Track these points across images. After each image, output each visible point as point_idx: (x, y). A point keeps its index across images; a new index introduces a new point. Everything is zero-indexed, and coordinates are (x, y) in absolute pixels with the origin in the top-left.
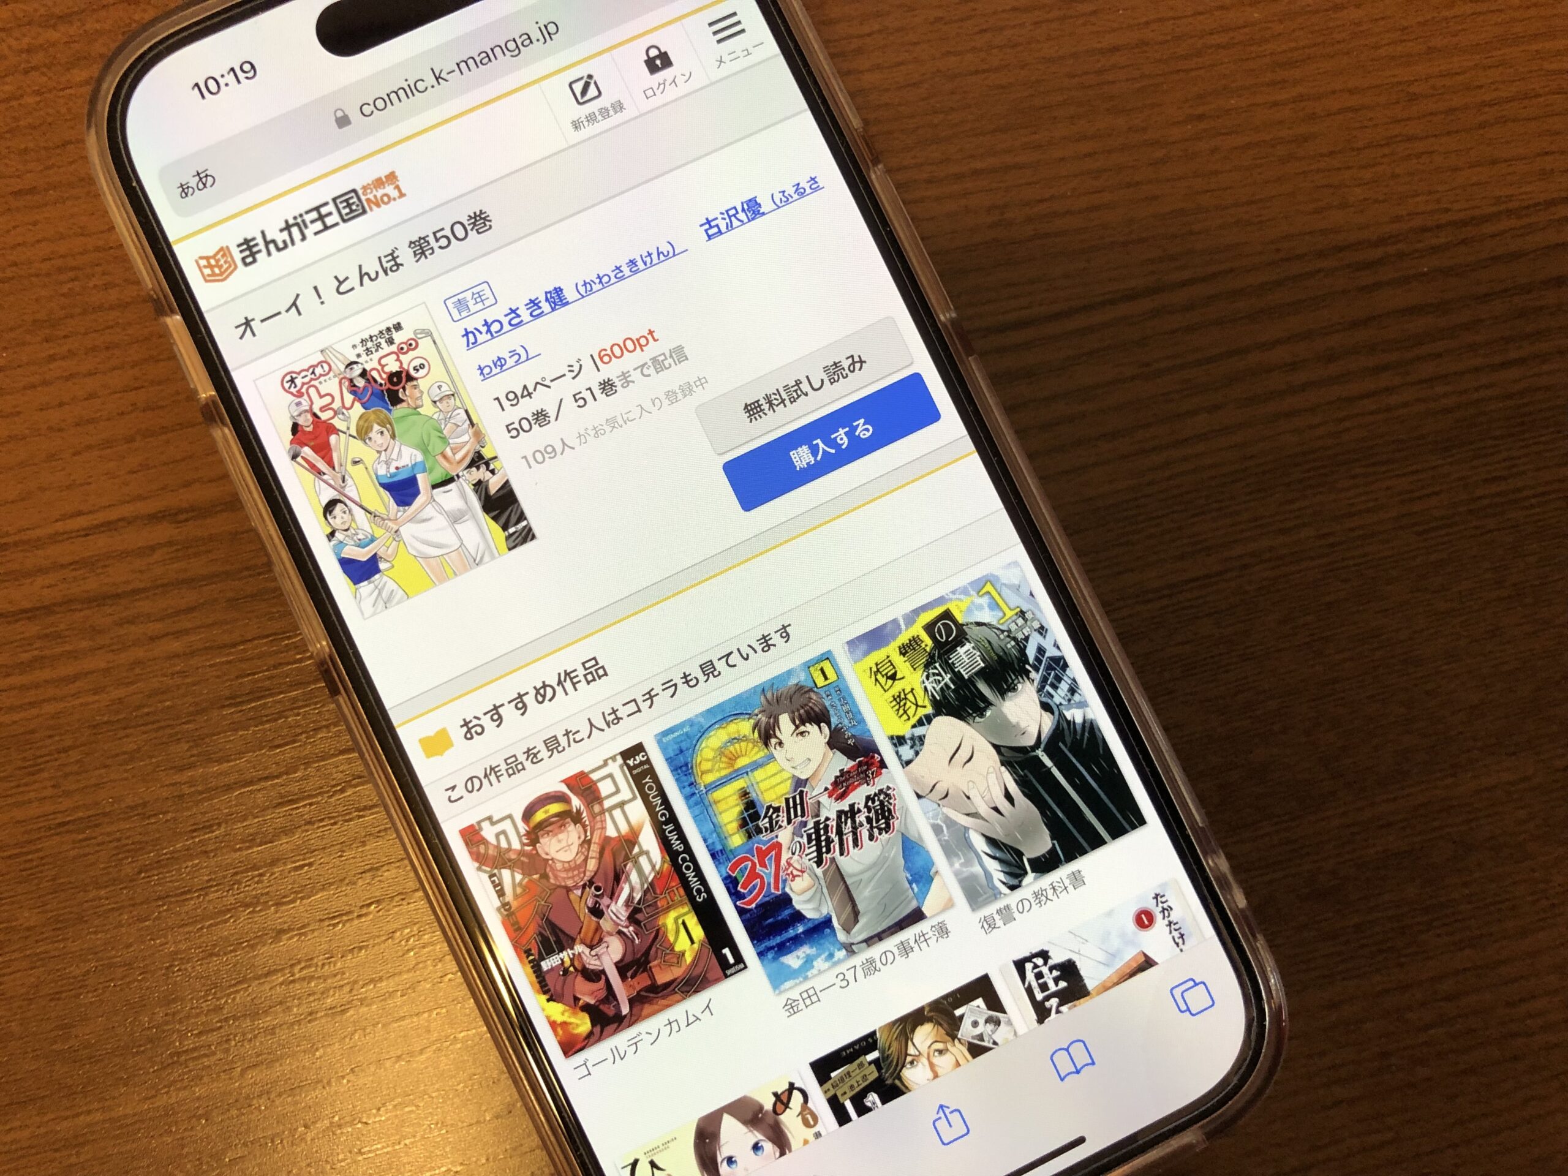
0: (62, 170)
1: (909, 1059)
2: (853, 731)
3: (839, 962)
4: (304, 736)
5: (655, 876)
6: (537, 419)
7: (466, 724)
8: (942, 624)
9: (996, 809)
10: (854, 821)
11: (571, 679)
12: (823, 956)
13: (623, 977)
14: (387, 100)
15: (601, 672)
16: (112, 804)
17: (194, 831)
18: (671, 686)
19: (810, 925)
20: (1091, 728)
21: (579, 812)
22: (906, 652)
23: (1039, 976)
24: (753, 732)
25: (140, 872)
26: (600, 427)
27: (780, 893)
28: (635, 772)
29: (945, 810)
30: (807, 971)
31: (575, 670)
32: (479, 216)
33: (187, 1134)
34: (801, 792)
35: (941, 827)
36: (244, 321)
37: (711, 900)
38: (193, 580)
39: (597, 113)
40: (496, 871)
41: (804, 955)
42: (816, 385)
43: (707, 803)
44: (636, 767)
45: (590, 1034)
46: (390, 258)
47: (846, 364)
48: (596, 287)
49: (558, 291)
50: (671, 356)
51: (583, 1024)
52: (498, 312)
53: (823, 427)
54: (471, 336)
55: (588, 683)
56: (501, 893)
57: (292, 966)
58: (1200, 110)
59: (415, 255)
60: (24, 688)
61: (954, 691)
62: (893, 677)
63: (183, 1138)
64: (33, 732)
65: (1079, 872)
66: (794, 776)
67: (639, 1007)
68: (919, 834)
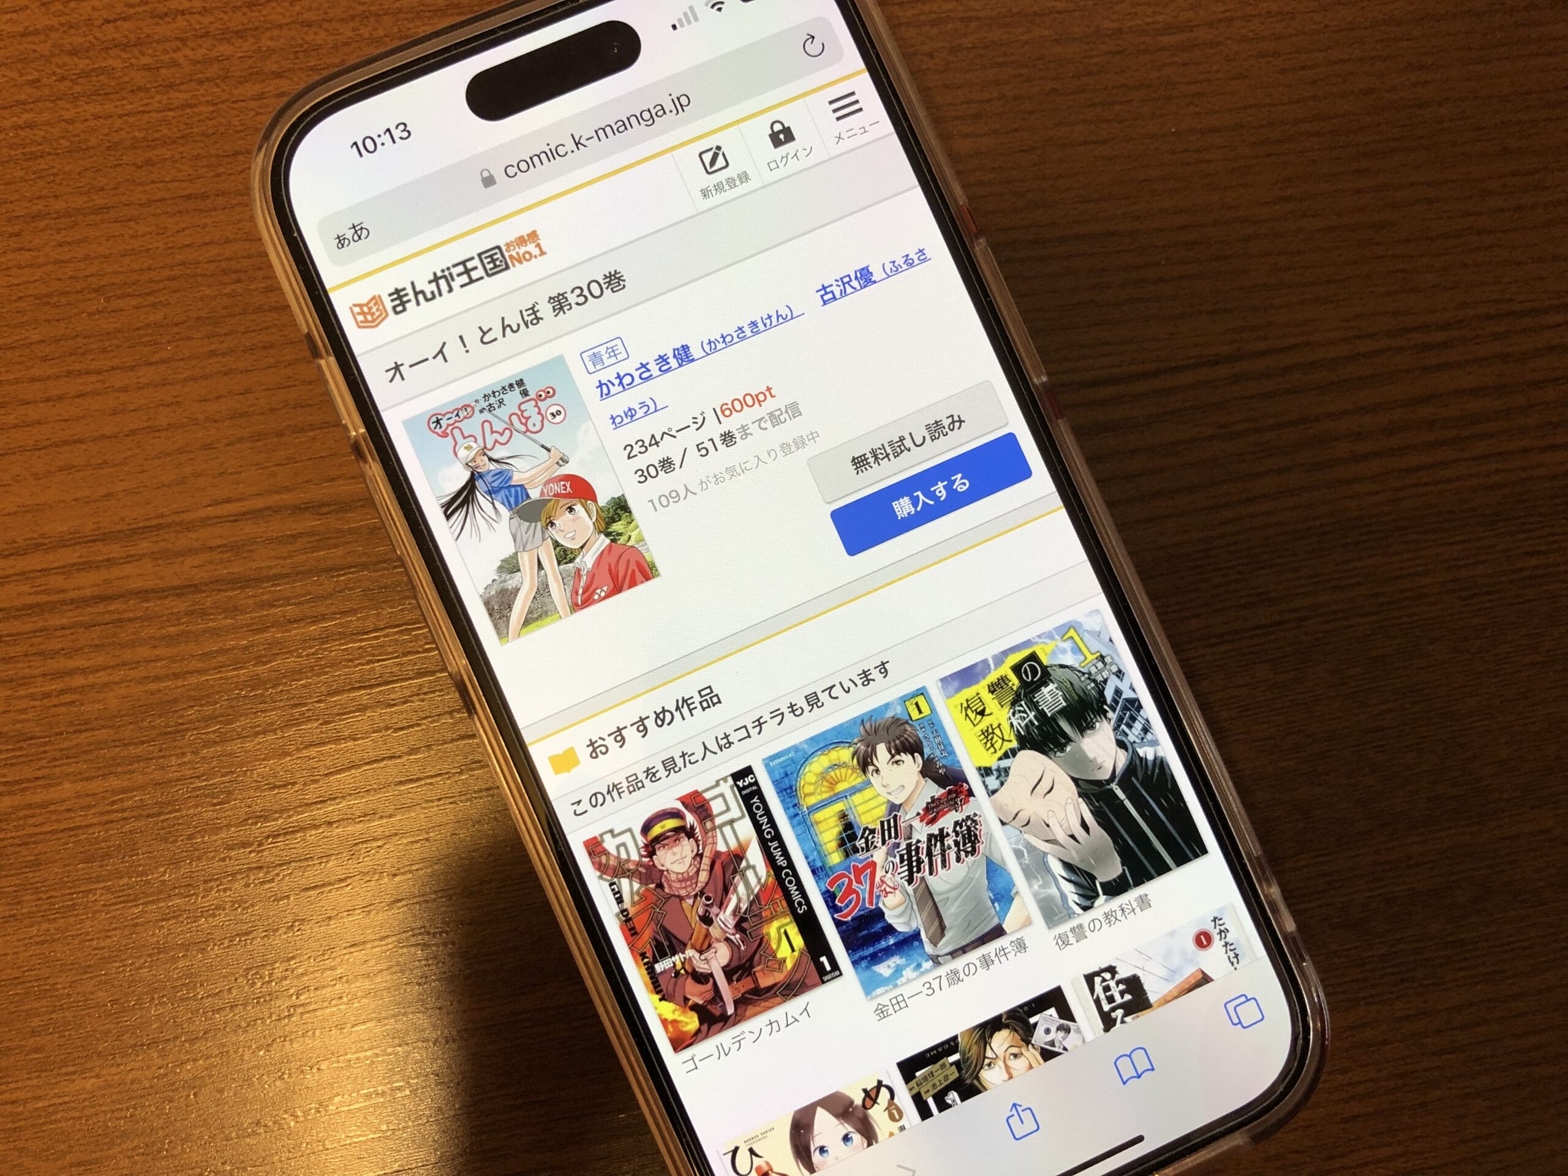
1: (987, 1061)
2: (944, 762)
3: (927, 971)
5: (760, 889)
6: (663, 466)
7: (592, 744)
8: (1029, 665)
9: (1072, 837)
11: (688, 705)
12: (912, 966)
13: (729, 980)
14: (530, 163)
15: (715, 700)
18: (778, 714)
19: (901, 937)
20: (1161, 765)
21: (692, 827)
22: (995, 690)
23: (1107, 989)
24: (853, 759)
26: (720, 475)
27: (874, 907)
28: (744, 792)
29: (1026, 836)
30: (897, 979)
31: (692, 697)
32: (614, 275)
34: (896, 816)
35: (1023, 851)
36: (394, 365)
37: (810, 912)
39: (724, 183)
40: (615, 880)
41: (894, 965)
42: (919, 442)
43: (809, 823)
44: (745, 788)
45: (698, 1031)
46: (531, 311)
47: (946, 422)
49: (685, 348)
50: (786, 412)
52: (629, 366)
53: (923, 481)
54: (604, 387)
55: (704, 709)
56: (620, 900)
59: (554, 310)
61: (1037, 727)
62: (982, 713)
65: (1146, 895)
66: (889, 801)
67: (743, 1008)
68: (1002, 858)
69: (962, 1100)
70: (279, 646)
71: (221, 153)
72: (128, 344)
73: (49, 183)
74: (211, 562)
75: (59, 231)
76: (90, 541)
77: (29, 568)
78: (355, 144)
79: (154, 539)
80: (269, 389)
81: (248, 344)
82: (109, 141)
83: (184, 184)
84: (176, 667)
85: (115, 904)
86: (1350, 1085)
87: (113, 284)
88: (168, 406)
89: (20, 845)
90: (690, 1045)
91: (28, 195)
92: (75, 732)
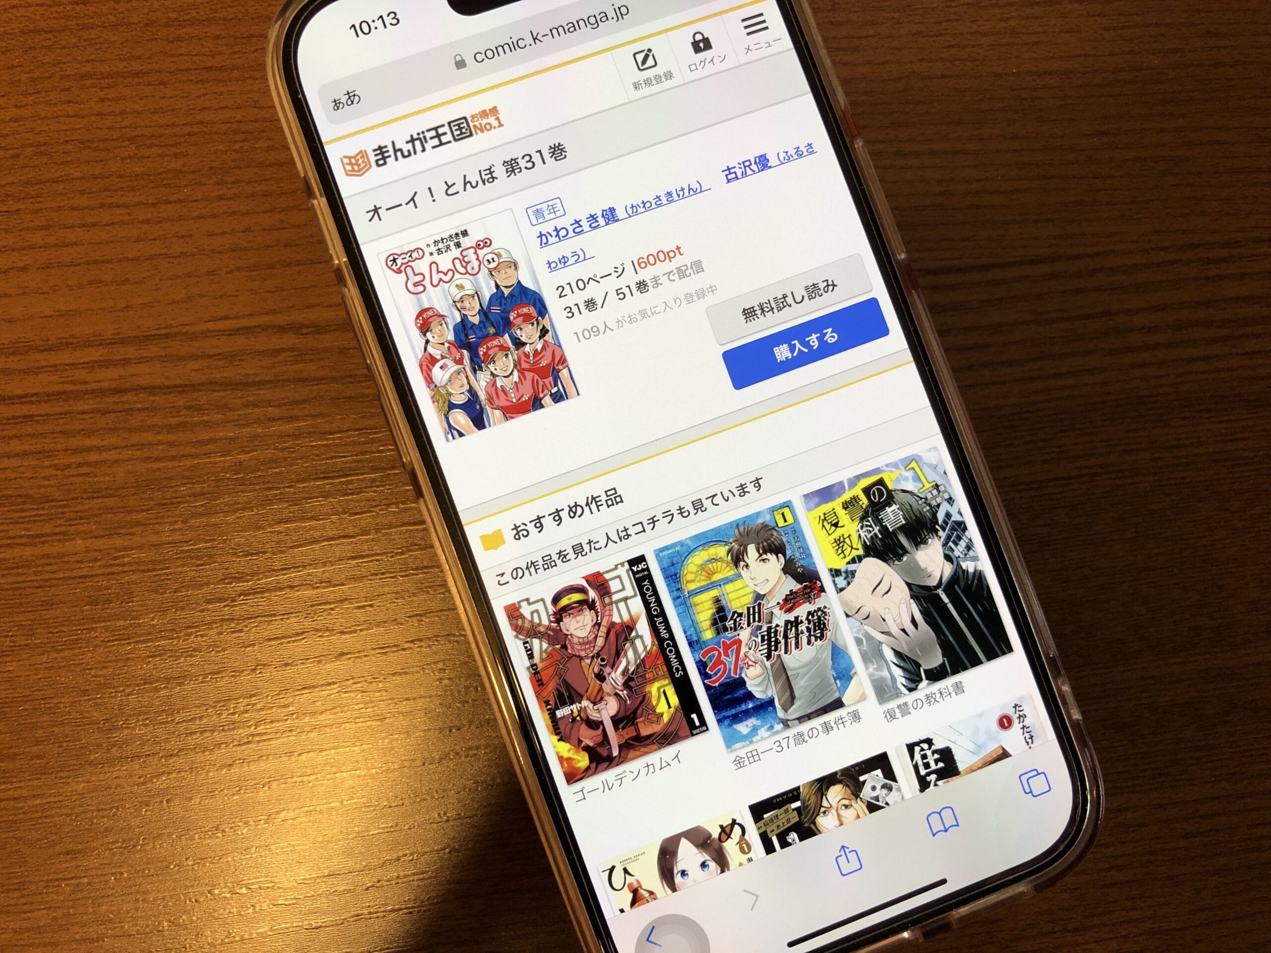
1: (823, 809)
2: (802, 562)
3: (778, 732)
5: (646, 655)
6: (588, 306)
7: (516, 528)
9: (904, 630)
10: (797, 629)
11: (596, 502)
12: (766, 727)
13: (616, 728)
14: (495, 52)
15: (618, 499)
18: (669, 515)
19: (758, 703)
20: (979, 577)
21: (593, 601)
22: (848, 507)
23: (924, 757)
24: (728, 555)
26: (634, 316)
28: (637, 576)
29: (866, 627)
30: (753, 736)
31: (600, 496)
32: (558, 147)
34: (760, 604)
35: (862, 640)
36: (373, 208)
37: (686, 676)
39: (653, 79)
40: (528, 639)
41: (751, 725)
42: (798, 299)
43: (688, 605)
44: (638, 572)
45: (588, 768)
46: (488, 172)
47: (822, 285)
48: (640, 210)
49: (612, 210)
50: (692, 268)
51: (583, 761)
52: (566, 222)
53: (800, 332)
54: (544, 237)
55: (609, 506)
56: (531, 656)
59: (507, 172)
61: (880, 539)
62: (836, 525)
65: (961, 683)
66: (755, 591)
67: (626, 752)
68: (845, 644)
69: (801, 839)
70: (260, 439)
71: (238, 35)
72: (152, 185)
73: (96, 50)
74: (208, 367)
75: (101, 89)
76: (108, 344)
77: (58, 362)
78: (353, 26)
79: (163, 345)
80: (265, 230)
81: (249, 192)
82: (148, 19)
83: (205, 59)
84: (173, 452)
85: (113, 641)
86: (1111, 857)
87: (143, 135)
88: (182, 237)
89: (37, 588)
90: (581, 779)
91: (79, 58)
92: (88, 498)
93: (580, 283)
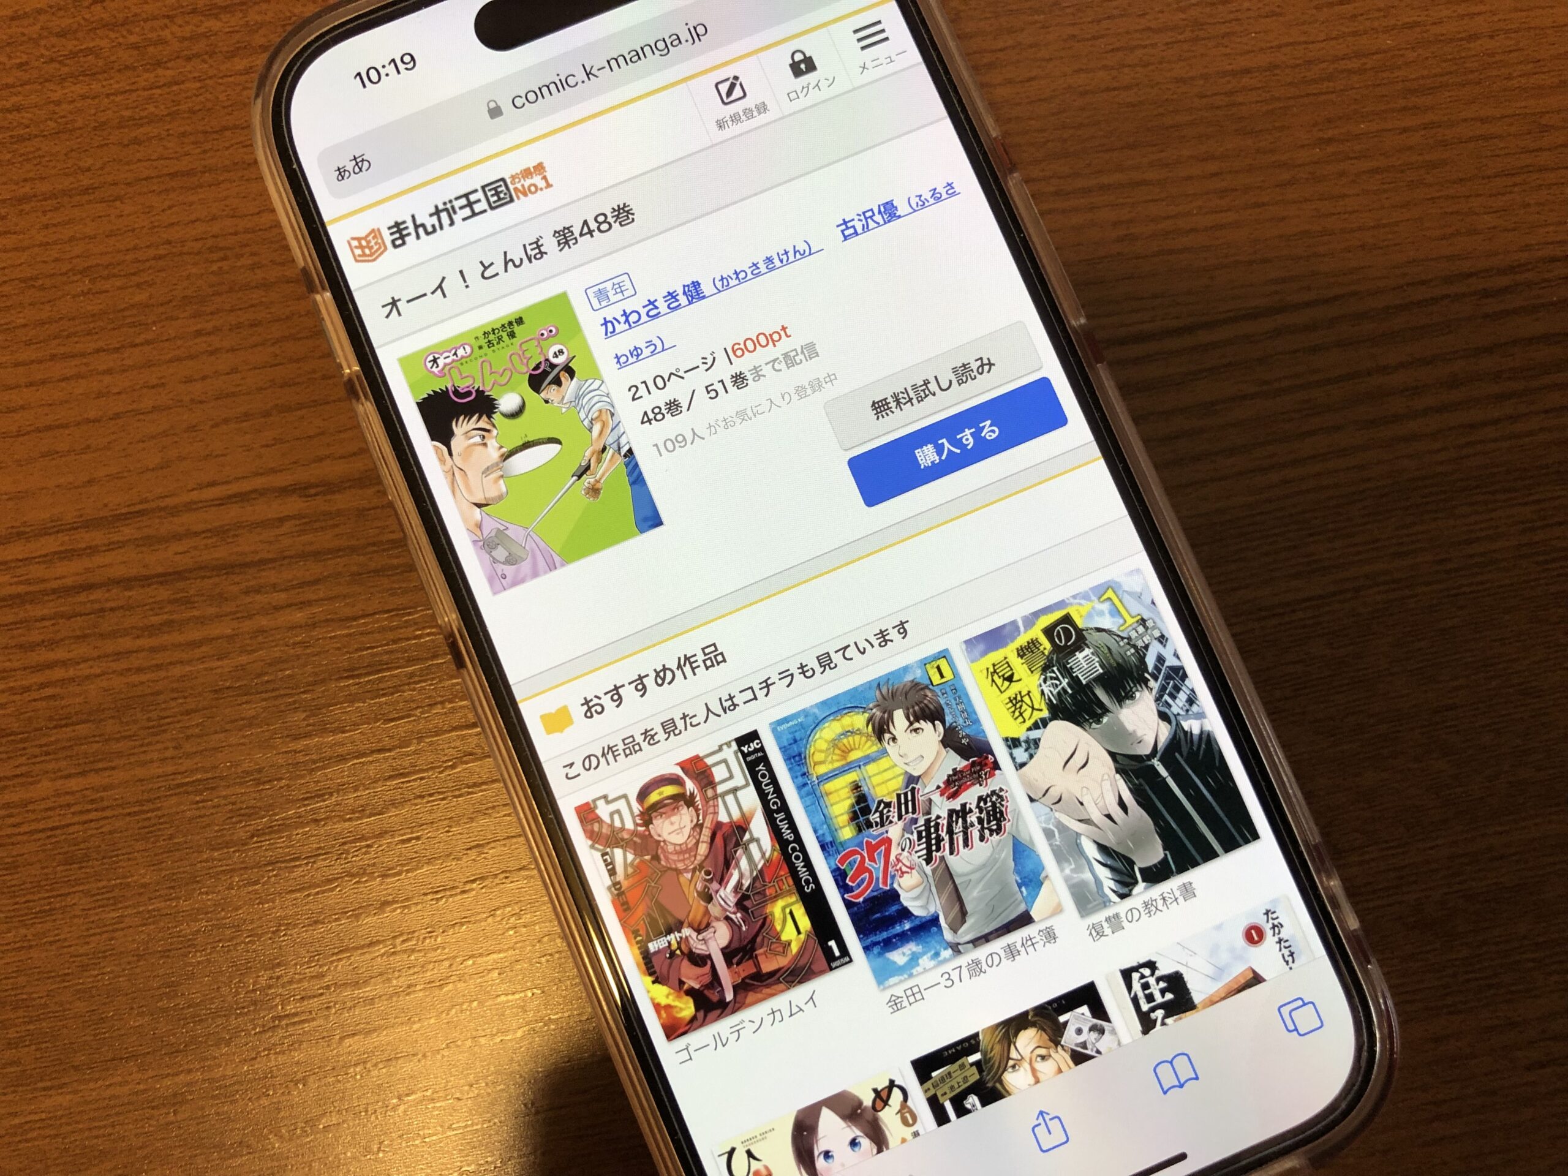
0: (218, 153)
1: (1011, 1063)
2: (968, 731)
3: (946, 961)
4: (419, 710)
5: (765, 864)
6: (669, 409)
7: (587, 702)
8: (1062, 628)
9: (1109, 816)
10: (964, 821)
11: (691, 664)
12: (929, 955)
13: (729, 964)
14: (539, 93)
15: (720, 658)
16: (230, 768)
17: (306, 799)
18: (787, 675)
20: (1207, 739)
21: (692, 794)
22: (1024, 654)
23: (1146, 986)
24: (868, 725)
25: (252, 837)
26: (731, 419)
27: (888, 888)
28: (749, 759)
29: (1057, 815)
30: (913, 967)
31: (695, 655)
32: (623, 209)
33: (284, 1098)
34: (913, 789)
35: (1053, 831)
36: (391, 301)
37: (819, 890)
38: (319, 553)
39: (741, 114)
40: (608, 850)
41: (910, 952)
42: (944, 386)
43: (818, 794)
44: (750, 754)
45: (694, 1019)
46: (535, 246)
47: (975, 366)
48: (732, 283)
49: (696, 285)
50: (802, 352)
52: (636, 303)
53: (948, 428)
54: (609, 325)
55: (707, 668)
56: (612, 872)
57: (395, 937)
58: (1330, 134)
59: (559, 244)
60: (153, 650)
61: (1071, 696)
62: (1010, 679)
63: (279, 1102)
64: (158, 693)
65: (1191, 884)
66: (906, 772)
67: (743, 995)
68: (1031, 838)
69: (984, 1104)
78: (359, 74)
93: (659, 382)
